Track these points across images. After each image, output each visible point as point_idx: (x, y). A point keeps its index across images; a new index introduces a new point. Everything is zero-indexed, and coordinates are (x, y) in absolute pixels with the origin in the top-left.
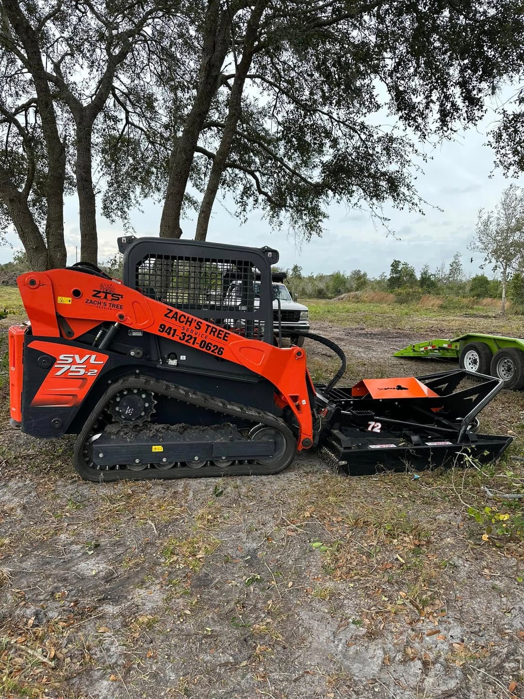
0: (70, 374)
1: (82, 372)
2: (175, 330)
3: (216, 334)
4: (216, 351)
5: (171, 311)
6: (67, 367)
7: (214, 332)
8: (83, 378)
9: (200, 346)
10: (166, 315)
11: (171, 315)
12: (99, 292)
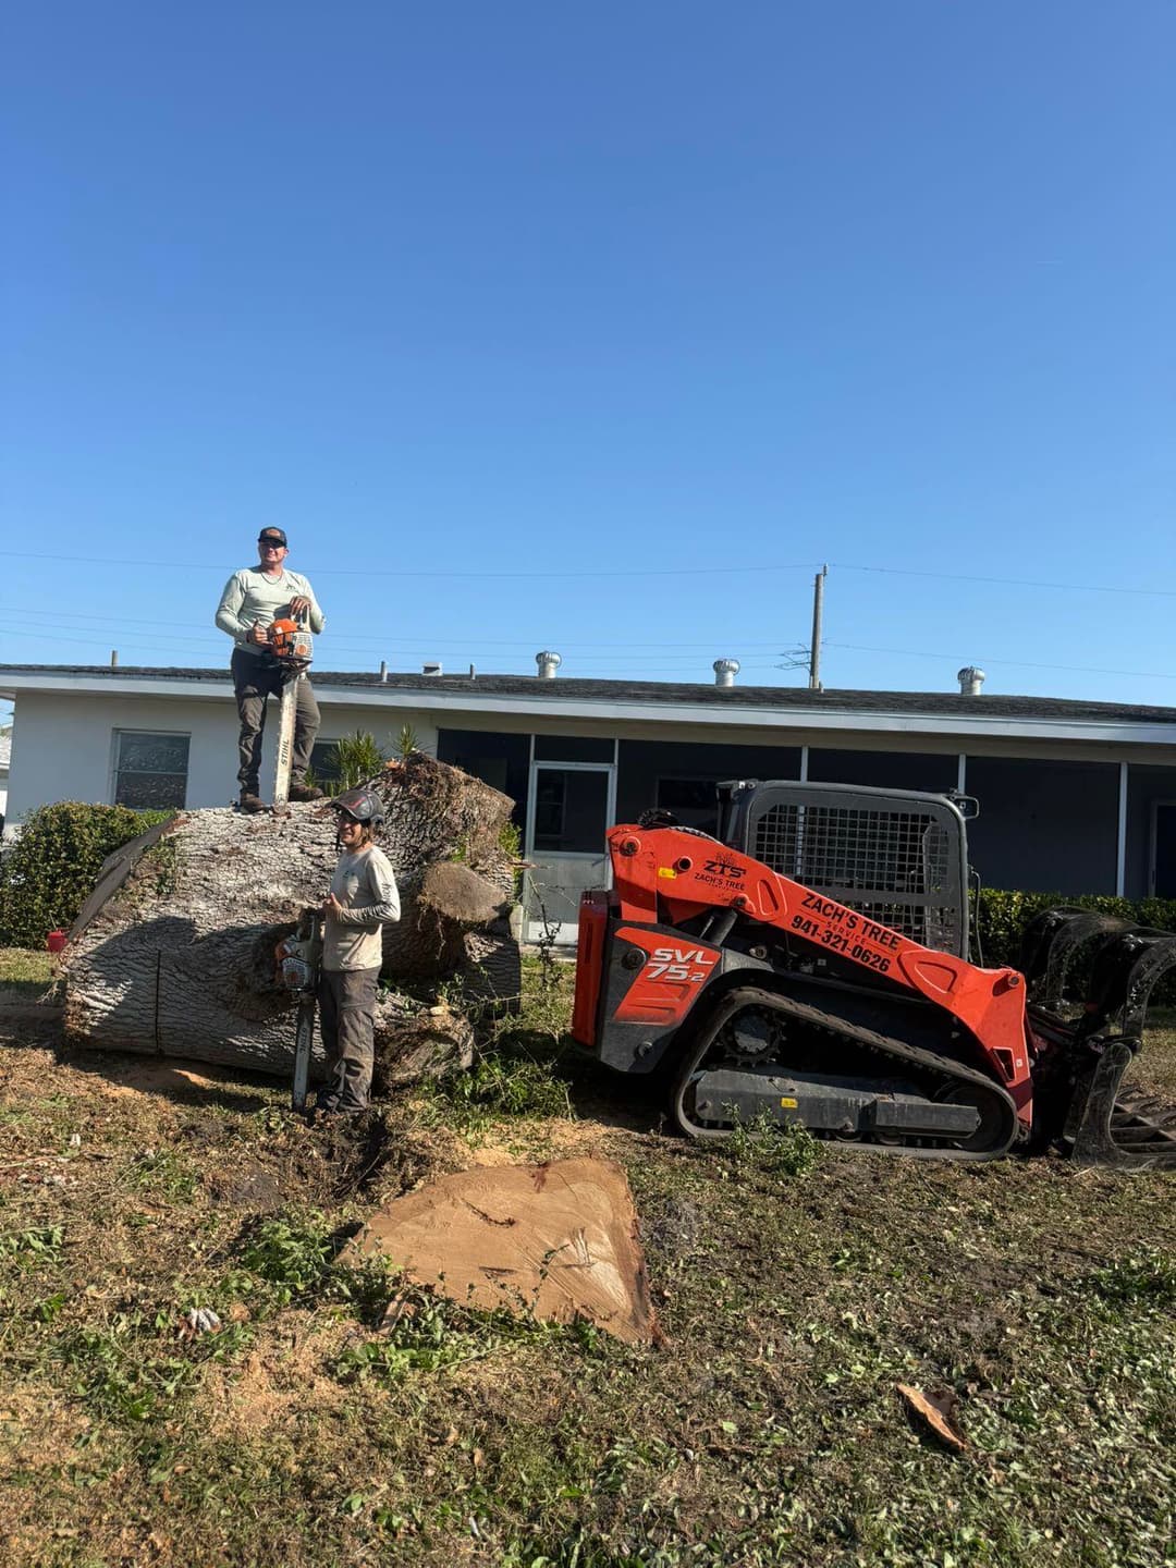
0: (667, 977)
1: (684, 975)
2: (816, 927)
3: (879, 937)
4: (878, 964)
5: (813, 897)
6: (664, 967)
7: (876, 934)
8: (685, 985)
9: (853, 954)
10: (804, 903)
11: (811, 903)
12: (714, 864)
